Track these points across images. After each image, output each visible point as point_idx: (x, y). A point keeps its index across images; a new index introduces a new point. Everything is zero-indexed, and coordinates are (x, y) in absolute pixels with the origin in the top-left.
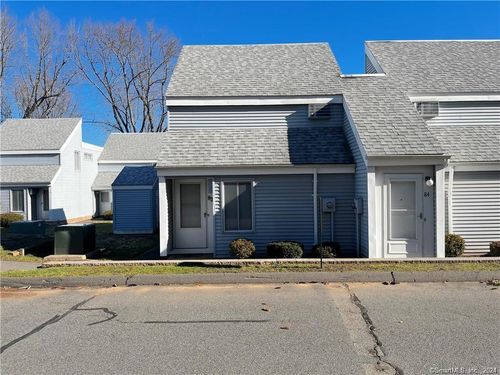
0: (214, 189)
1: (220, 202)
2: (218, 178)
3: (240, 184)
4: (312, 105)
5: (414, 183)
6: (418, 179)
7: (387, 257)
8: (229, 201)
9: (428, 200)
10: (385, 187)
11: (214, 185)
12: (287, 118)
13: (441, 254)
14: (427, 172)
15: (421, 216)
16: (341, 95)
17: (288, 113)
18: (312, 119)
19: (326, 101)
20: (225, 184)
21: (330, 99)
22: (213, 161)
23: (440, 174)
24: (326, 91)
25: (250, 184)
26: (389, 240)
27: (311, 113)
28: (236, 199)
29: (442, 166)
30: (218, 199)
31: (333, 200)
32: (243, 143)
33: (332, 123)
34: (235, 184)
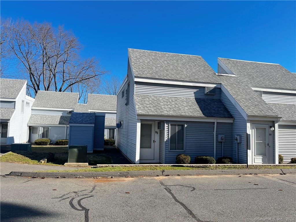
0: (166, 127)
1: (168, 134)
2: (168, 122)
3: (178, 125)
4: (207, 87)
5: (265, 128)
6: (267, 127)
7: (254, 164)
8: (172, 134)
9: (271, 137)
10: (253, 130)
11: (166, 125)
12: (195, 93)
13: (277, 162)
14: (271, 124)
15: (268, 145)
16: (221, 84)
17: (195, 91)
18: (207, 94)
19: (213, 86)
20: (171, 125)
21: (215, 85)
22: (165, 113)
23: (276, 125)
24: (213, 81)
25: (183, 126)
26: (255, 156)
27: (207, 91)
28: (176, 133)
29: (277, 122)
30: (167, 132)
31: (223, 136)
32: (176, 104)
33: (216, 97)
34: (176, 125)
